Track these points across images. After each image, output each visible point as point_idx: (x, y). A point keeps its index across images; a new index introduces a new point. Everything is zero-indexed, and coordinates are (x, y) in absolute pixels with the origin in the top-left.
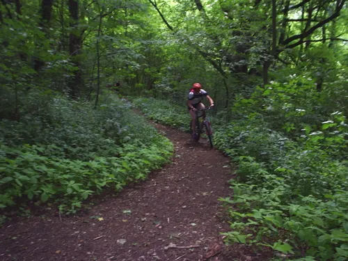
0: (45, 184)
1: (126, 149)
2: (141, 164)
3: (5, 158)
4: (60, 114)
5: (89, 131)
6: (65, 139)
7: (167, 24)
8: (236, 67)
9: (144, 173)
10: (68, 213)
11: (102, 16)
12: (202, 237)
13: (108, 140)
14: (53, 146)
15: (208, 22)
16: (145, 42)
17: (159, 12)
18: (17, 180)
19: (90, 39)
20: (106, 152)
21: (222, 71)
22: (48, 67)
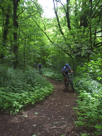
0: (5, 103)
1: (35, 88)
2: (41, 94)
4: (10, 75)
5: (22, 82)
6: (12, 85)
7: (50, 40)
8: (77, 55)
9: (43, 98)
10: (14, 114)
11: (26, 38)
12: (66, 123)
13: (29, 85)
14: (8, 88)
15: (65, 39)
16: (42, 47)
17: (47, 36)
19: (21, 47)
20: (28, 90)
22: (6, 57)
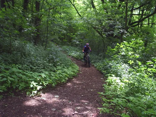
0: (21, 82)
1: (58, 68)
2: (64, 75)
3: (4, 70)
4: (29, 52)
5: (42, 60)
6: (31, 63)
7: (79, 13)
8: (109, 34)
9: (65, 79)
10: (30, 96)
11: (50, 9)
12: (90, 109)
13: (50, 65)
14: (26, 65)
15: (97, 14)
16: (68, 21)
17: (75, 8)
18: (8, 80)
19: (44, 19)
20: (49, 69)
21: (102, 36)
22: (25, 30)
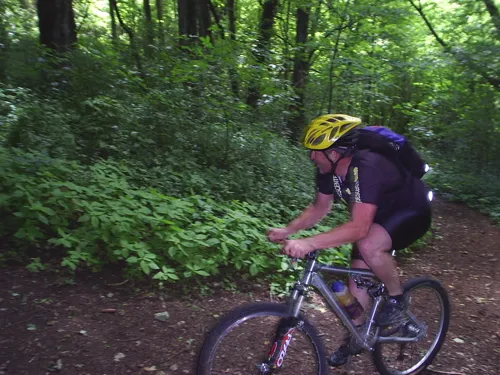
0: (256, 254)
4: (277, 164)
7: (436, 36)
10: (281, 295)
12: (472, 363)
14: (268, 205)
16: (399, 65)
17: (425, 19)
18: (223, 244)
19: (321, 62)
20: (334, 220)
22: (267, 101)
